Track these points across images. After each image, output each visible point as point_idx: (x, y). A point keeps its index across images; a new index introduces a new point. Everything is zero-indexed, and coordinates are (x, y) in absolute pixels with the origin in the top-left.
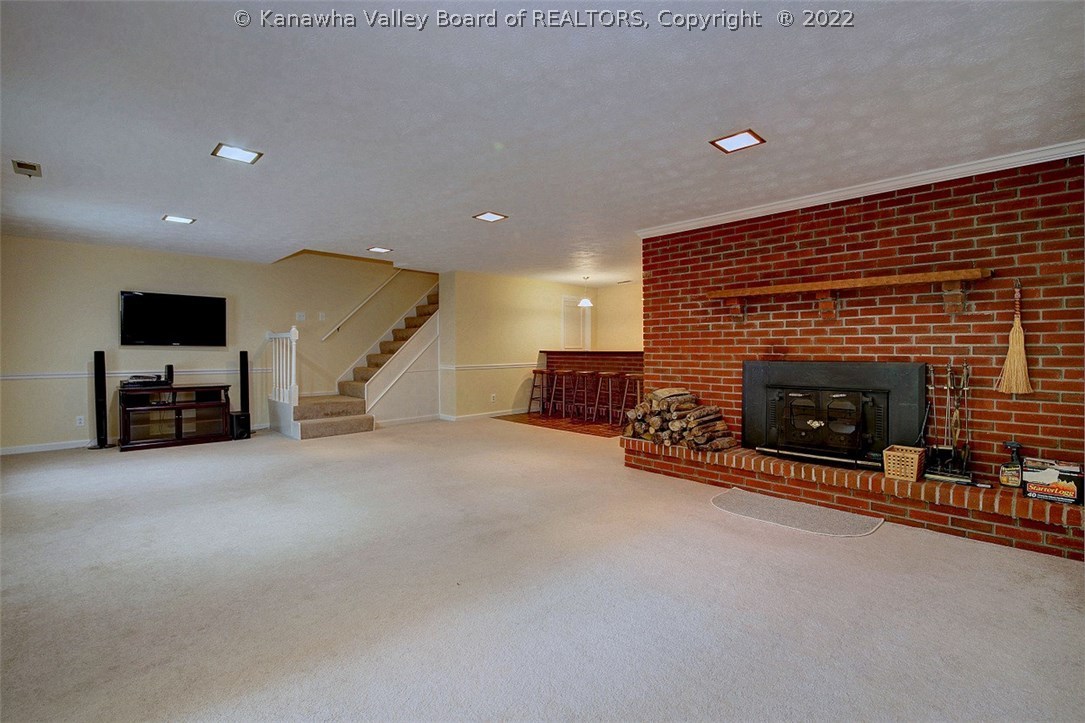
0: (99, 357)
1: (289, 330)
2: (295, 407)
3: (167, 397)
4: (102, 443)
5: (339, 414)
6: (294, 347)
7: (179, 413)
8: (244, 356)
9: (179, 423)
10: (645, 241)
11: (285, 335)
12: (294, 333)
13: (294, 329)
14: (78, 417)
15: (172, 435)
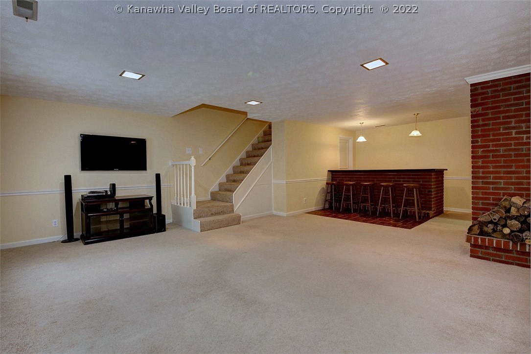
0: (68, 179)
1: (189, 159)
2: (194, 210)
3: (111, 205)
4: (71, 238)
5: (219, 214)
6: (193, 170)
7: (122, 216)
8: (158, 176)
9: (122, 222)
10: (472, 85)
11: (187, 162)
12: (193, 161)
13: (193, 158)
14: (54, 221)
15: (117, 230)
